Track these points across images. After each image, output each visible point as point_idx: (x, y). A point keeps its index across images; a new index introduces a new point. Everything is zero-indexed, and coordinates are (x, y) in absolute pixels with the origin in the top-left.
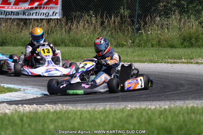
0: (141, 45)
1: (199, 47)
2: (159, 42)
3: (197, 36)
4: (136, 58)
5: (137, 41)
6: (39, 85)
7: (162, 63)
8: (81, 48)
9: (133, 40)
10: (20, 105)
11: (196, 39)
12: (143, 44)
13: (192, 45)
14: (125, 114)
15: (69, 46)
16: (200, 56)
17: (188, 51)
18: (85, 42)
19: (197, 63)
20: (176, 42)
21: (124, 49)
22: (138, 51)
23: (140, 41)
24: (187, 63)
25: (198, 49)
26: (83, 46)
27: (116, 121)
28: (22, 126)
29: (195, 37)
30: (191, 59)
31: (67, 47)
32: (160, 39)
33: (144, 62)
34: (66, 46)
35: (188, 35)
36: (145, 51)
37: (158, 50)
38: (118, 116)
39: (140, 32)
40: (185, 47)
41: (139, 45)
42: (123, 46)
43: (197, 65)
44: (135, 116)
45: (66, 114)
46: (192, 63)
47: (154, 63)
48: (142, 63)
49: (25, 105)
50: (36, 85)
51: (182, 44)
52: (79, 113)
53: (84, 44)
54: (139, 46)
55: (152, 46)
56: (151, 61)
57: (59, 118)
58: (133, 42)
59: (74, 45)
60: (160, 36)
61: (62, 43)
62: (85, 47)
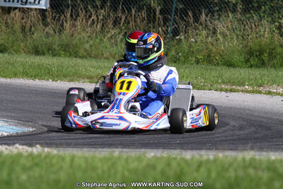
0: (179, 59)
1: (275, 68)
2: (209, 56)
3: (272, 49)
5: (173, 52)
7: (211, 90)
8: (79, 60)
9: (166, 50)
11: (270, 54)
12: (182, 59)
13: (262, 64)
14: (144, 163)
15: (60, 56)
16: (274, 82)
17: (256, 73)
18: (86, 50)
19: (269, 93)
20: (237, 58)
23: (178, 53)
24: (253, 92)
25: (273, 71)
26: (81, 57)
27: (127, 173)
29: (268, 51)
30: (260, 86)
32: (211, 51)
34: (54, 55)
35: (258, 47)
36: (184, 70)
37: (206, 70)
39: (178, 37)
40: (251, 66)
41: (176, 60)
43: (268, 96)
44: (159, 168)
45: (48, 160)
46: (260, 92)
47: (198, 89)
51: (247, 61)
52: (68, 159)
53: (85, 54)
54: (175, 62)
55: (198, 62)
57: (37, 165)
59: (68, 54)
60: (211, 47)
61: (49, 50)
62: (86, 58)
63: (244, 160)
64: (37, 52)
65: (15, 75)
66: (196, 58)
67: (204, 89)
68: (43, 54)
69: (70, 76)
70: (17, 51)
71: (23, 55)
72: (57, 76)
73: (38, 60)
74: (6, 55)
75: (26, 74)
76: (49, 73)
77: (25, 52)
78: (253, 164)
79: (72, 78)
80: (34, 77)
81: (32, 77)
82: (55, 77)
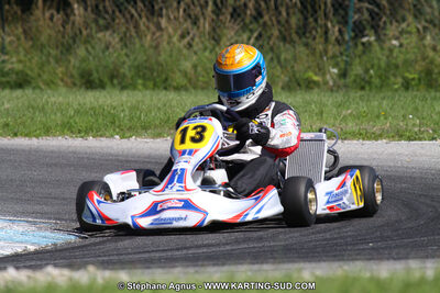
0: (369, 83)
2: (429, 73)
4: (351, 126)
5: (357, 70)
6: (34, 214)
7: (434, 139)
8: (172, 95)
9: (342, 65)
12: (376, 81)
15: (133, 87)
18: (185, 74)
21: (314, 96)
22: (357, 103)
23: (367, 71)
26: (177, 89)
31: (125, 93)
32: (432, 62)
33: (377, 137)
34: (123, 88)
36: (379, 102)
37: (424, 99)
39: (365, 40)
41: (363, 84)
42: (309, 85)
47: (409, 139)
48: (369, 139)
50: (24, 214)
53: (184, 82)
54: (363, 88)
55: (407, 85)
56: (399, 135)
58: (343, 75)
59: (150, 84)
60: (431, 54)
61: (112, 77)
62: (186, 90)
64: (89, 82)
65: (47, 131)
66: (404, 78)
67: (420, 139)
68: (102, 86)
69: (156, 127)
70: (50, 84)
71: (63, 90)
72: (130, 129)
73: (91, 98)
74: (29, 91)
75: (69, 128)
76: (113, 123)
77: (66, 85)
79: (159, 130)
80: (84, 132)
81: (80, 132)
82: (127, 130)
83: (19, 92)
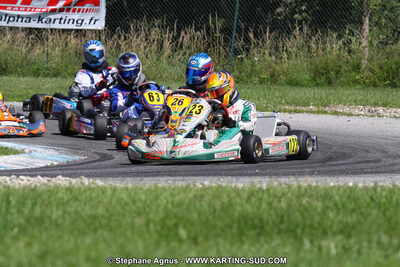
0: (241, 80)
1: (342, 86)
2: (272, 76)
10: (13, 176)
12: (245, 79)
13: (330, 83)
14: (191, 195)
16: (340, 102)
17: (322, 92)
19: (336, 113)
24: (318, 112)
25: (340, 90)
27: (170, 206)
28: (7, 210)
29: (334, 69)
30: (325, 106)
32: (274, 70)
35: (324, 65)
36: (246, 90)
37: (270, 89)
38: (177, 198)
39: (240, 56)
40: (317, 85)
43: (334, 116)
44: (207, 198)
45: (88, 193)
46: (326, 113)
49: (21, 177)
50: (52, 145)
51: (314, 79)
52: (109, 192)
55: (262, 81)
57: (76, 199)
63: (299, 187)
66: (260, 77)
74: (59, 79)
78: (308, 192)
83: (54, 79)
